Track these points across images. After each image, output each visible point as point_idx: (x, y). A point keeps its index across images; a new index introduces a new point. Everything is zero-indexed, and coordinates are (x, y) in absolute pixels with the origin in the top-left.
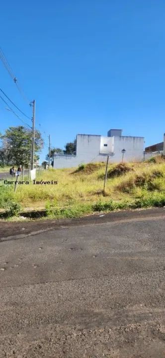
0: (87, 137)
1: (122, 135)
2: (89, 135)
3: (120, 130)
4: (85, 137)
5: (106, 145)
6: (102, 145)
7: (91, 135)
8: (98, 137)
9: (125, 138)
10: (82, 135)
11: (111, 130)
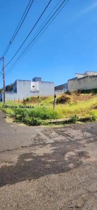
0: (23, 81)
1: (42, 81)
2: (24, 80)
3: (41, 78)
4: (22, 81)
5: (33, 87)
6: (32, 86)
7: (25, 81)
8: (29, 82)
9: (44, 83)
10: (19, 80)
11: (35, 78)
